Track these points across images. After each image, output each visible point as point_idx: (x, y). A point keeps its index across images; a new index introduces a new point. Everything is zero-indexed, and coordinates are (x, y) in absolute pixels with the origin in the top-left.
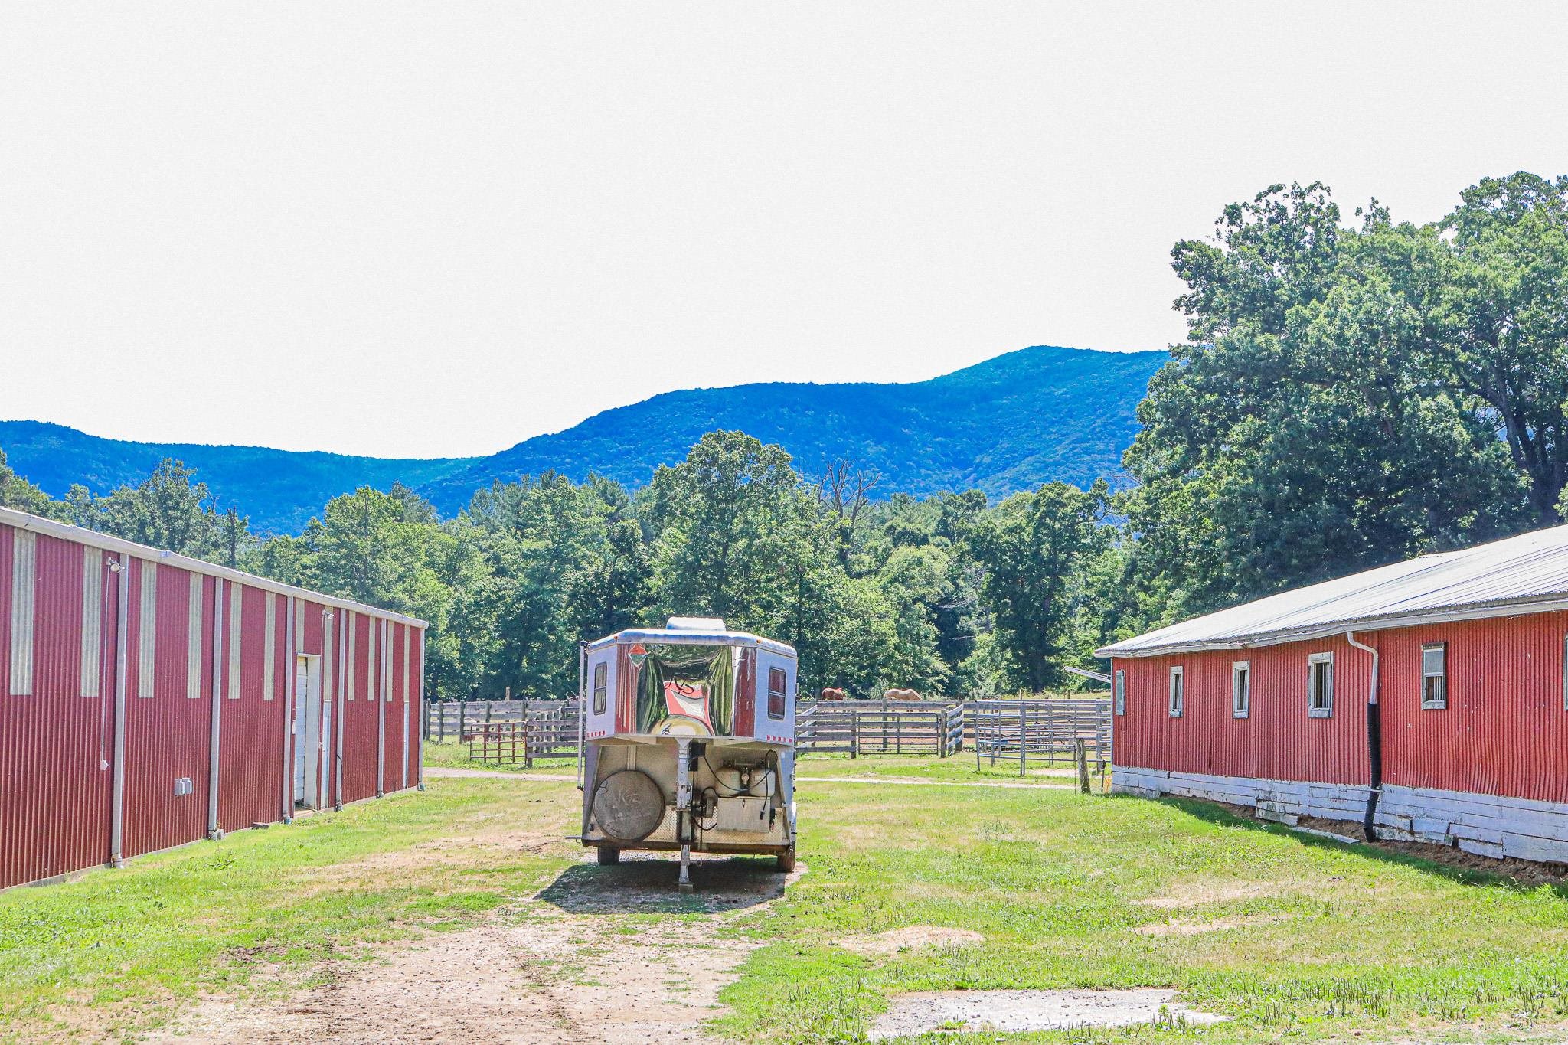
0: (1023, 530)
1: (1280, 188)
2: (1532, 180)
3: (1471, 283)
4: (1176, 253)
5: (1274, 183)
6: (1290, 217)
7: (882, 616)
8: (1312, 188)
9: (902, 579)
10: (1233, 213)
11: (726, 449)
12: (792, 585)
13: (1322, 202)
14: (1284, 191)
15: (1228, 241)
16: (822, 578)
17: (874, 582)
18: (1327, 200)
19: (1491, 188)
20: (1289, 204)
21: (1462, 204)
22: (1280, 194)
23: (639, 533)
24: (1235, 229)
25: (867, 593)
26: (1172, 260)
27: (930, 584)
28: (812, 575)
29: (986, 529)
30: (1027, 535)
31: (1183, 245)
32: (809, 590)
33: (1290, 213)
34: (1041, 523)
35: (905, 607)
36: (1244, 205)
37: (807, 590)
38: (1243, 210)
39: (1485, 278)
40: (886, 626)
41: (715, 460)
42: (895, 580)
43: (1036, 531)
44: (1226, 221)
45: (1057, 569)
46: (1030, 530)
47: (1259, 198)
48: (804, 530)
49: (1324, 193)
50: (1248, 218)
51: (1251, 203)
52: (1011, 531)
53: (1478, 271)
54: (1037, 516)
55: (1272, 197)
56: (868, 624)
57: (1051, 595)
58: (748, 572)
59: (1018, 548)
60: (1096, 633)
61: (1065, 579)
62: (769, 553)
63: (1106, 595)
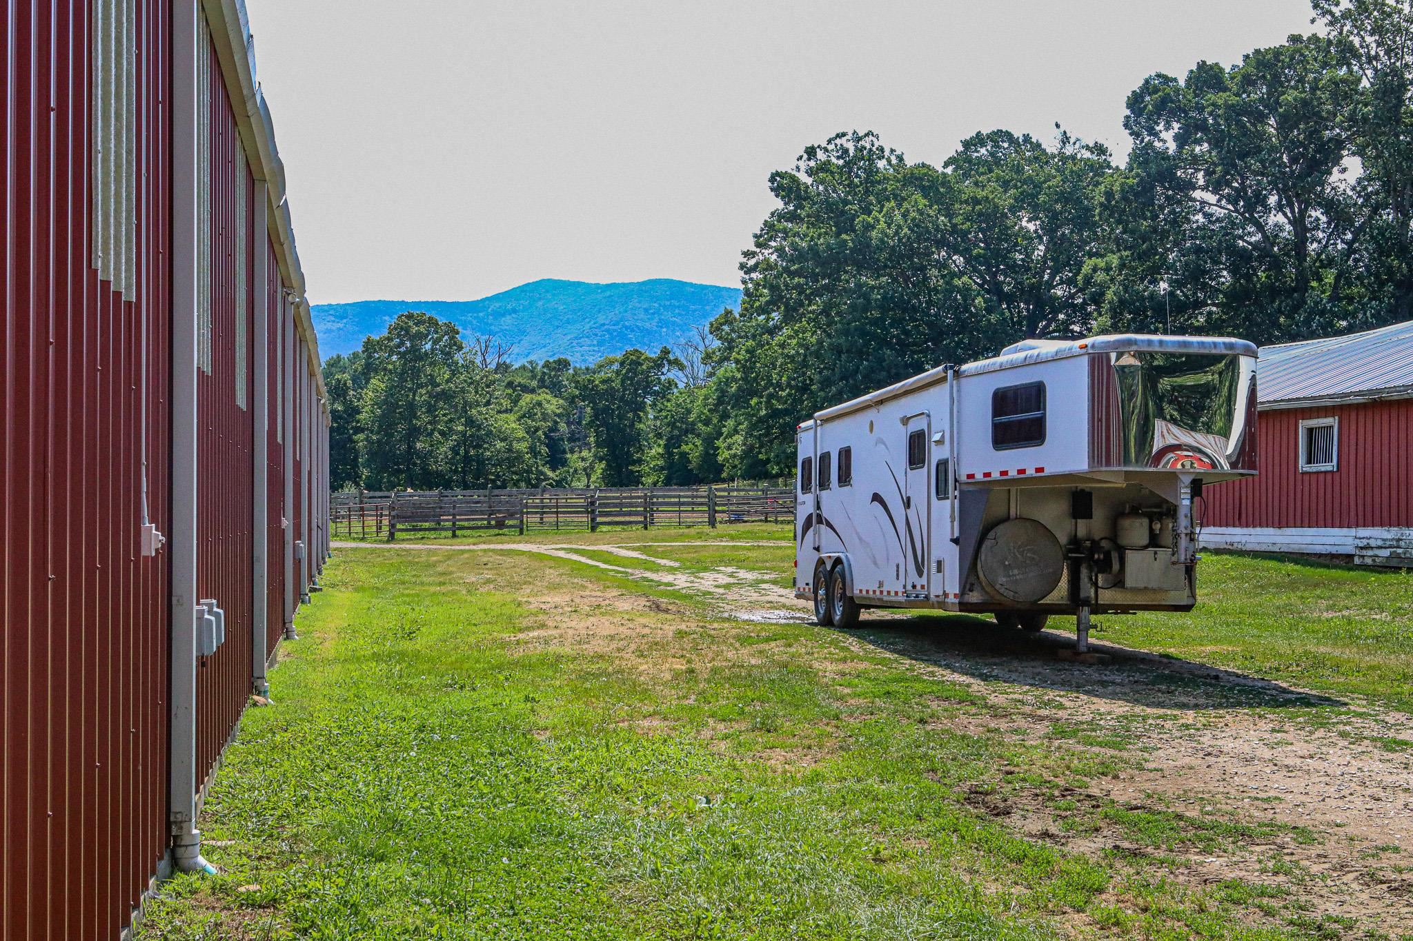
0: (613, 381)
1: (844, 135)
2: (1009, 136)
3: (976, 201)
4: (772, 180)
5: (840, 131)
6: (851, 155)
7: (519, 440)
8: (867, 135)
9: (529, 415)
10: (811, 152)
11: (416, 324)
13: (873, 145)
14: (847, 137)
15: (807, 172)
17: (512, 417)
18: (877, 144)
19: (979, 140)
20: (851, 147)
21: (961, 149)
22: (844, 139)
23: (350, 383)
24: (812, 163)
25: (510, 423)
26: (770, 184)
27: (544, 419)
28: (474, 412)
29: (589, 380)
30: (616, 384)
31: (777, 174)
32: (472, 422)
33: (851, 152)
34: (626, 377)
35: (532, 435)
36: (819, 146)
37: (470, 422)
38: (818, 150)
39: (987, 198)
40: (523, 446)
41: (407, 331)
42: (524, 416)
43: (623, 382)
44: (805, 156)
45: (637, 407)
46: (618, 381)
47: (829, 142)
48: (469, 381)
49: (875, 139)
50: (821, 155)
51: (824, 144)
52: (604, 382)
53: (981, 194)
54: (624, 371)
55: (838, 141)
56: (511, 445)
57: (632, 425)
58: (431, 409)
59: (610, 393)
60: (660, 450)
61: (642, 414)
62: (446, 396)
63: (672, 425)
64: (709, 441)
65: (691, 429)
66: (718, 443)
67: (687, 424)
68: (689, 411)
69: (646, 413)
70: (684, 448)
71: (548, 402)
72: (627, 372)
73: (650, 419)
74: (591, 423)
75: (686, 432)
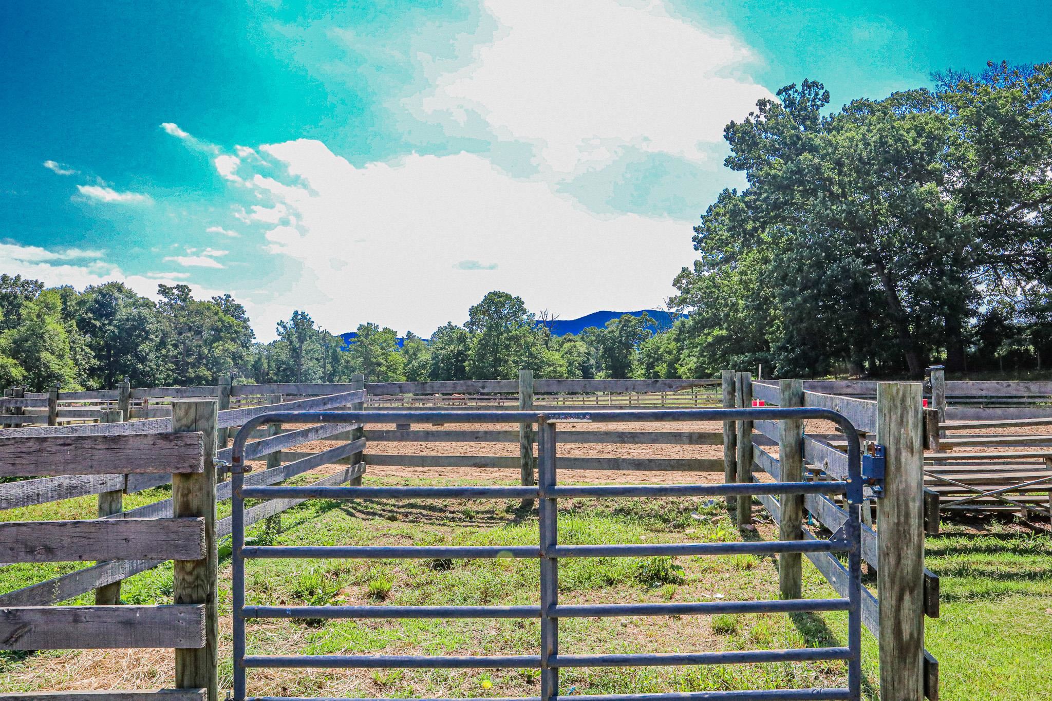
7: (561, 366)
9: (569, 352)
12: (525, 352)
16: (537, 350)
17: (558, 353)
25: (555, 357)
27: (579, 356)
28: (533, 349)
30: (617, 334)
32: (532, 354)
34: (622, 329)
35: (570, 364)
37: (531, 355)
40: (563, 370)
41: (493, 301)
42: (566, 353)
43: (620, 333)
45: (629, 347)
46: (618, 332)
56: (556, 368)
57: (626, 357)
58: (507, 347)
59: (613, 340)
60: (643, 372)
61: (631, 351)
62: (516, 339)
63: (649, 356)
64: (671, 365)
65: (659, 359)
66: (677, 366)
67: (658, 354)
68: (659, 348)
69: (635, 351)
70: (657, 369)
71: (581, 346)
72: (623, 326)
73: (636, 355)
74: (603, 357)
75: (657, 360)
